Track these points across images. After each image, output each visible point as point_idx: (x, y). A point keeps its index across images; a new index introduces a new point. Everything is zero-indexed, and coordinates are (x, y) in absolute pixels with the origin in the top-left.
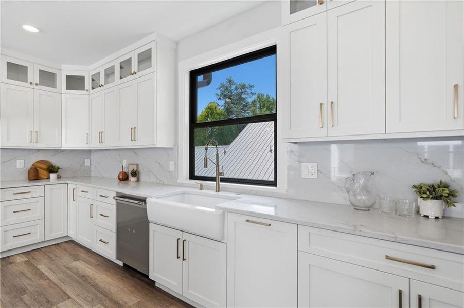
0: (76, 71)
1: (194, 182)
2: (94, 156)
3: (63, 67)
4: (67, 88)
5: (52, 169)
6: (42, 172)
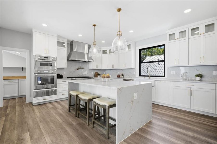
1: (141, 77)
3: (102, 48)
6: (97, 75)
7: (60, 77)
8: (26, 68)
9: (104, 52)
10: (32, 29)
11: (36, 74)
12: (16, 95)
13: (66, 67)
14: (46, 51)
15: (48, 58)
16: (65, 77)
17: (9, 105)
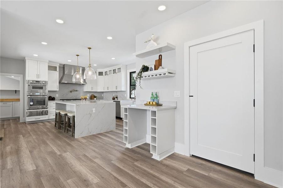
0: (101, 70)
1: (131, 99)
2: (104, 94)
3: (98, 70)
4: (99, 75)
5: (95, 97)
6: (93, 97)
7: (52, 99)
8: (19, 91)
9: (101, 74)
10: (25, 58)
11: (29, 97)
12: (10, 116)
13: (58, 90)
14: (38, 76)
15: (39, 82)
16: (58, 99)
17: (5, 124)
